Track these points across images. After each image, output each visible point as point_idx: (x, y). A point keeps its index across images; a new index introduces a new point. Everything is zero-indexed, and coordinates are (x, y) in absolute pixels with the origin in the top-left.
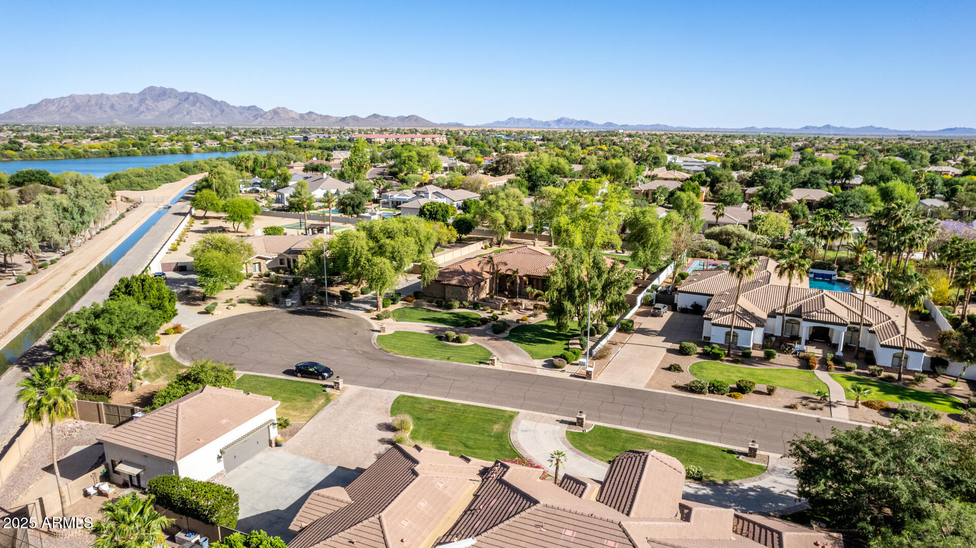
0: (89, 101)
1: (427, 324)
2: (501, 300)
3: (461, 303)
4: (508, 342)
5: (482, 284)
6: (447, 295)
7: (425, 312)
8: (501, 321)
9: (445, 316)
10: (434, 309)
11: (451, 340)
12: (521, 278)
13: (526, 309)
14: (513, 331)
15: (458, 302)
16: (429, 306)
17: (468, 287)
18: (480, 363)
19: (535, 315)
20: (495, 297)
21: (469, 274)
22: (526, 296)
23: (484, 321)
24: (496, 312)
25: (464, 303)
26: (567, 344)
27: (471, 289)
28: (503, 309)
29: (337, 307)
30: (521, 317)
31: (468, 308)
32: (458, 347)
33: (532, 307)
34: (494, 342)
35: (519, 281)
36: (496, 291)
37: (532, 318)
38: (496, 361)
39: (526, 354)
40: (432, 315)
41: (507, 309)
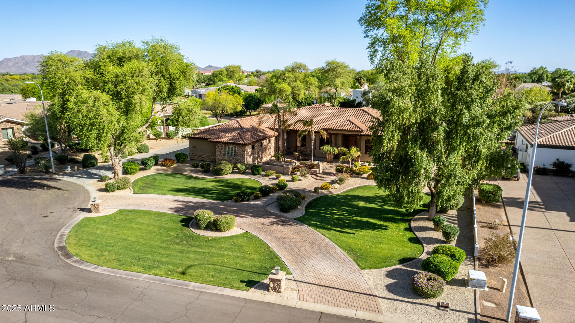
0: (34, 59)
1: (176, 198)
2: (291, 163)
3: (235, 167)
4: (305, 227)
5: (265, 142)
6: (218, 157)
7: (183, 180)
8: (291, 191)
9: (210, 185)
10: (197, 175)
11: (203, 225)
12: (317, 133)
13: (325, 173)
14: (309, 206)
15: (231, 166)
16: (192, 171)
17: (245, 145)
18: (250, 284)
19: (341, 181)
20: (282, 159)
21: (248, 130)
22: (322, 158)
23: (265, 191)
24: (283, 178)
25: (239, 166)
26: (409, 229)
27: (249, 149)
28: (293, 173)
29: (70, 175)
30: (320, 184)
31: (244, 173)
32: (214, 240)
33: (334, 171)
34: (280, 227)
35: (313, 137)
36: (283, 152)
37: (336, 186)
38: (283, 284)
39: (344, 254)
40: (192, 184)
41: (298, 173)
